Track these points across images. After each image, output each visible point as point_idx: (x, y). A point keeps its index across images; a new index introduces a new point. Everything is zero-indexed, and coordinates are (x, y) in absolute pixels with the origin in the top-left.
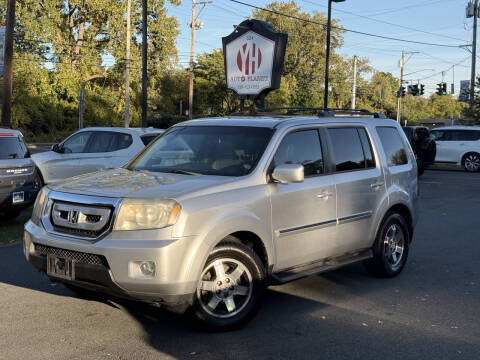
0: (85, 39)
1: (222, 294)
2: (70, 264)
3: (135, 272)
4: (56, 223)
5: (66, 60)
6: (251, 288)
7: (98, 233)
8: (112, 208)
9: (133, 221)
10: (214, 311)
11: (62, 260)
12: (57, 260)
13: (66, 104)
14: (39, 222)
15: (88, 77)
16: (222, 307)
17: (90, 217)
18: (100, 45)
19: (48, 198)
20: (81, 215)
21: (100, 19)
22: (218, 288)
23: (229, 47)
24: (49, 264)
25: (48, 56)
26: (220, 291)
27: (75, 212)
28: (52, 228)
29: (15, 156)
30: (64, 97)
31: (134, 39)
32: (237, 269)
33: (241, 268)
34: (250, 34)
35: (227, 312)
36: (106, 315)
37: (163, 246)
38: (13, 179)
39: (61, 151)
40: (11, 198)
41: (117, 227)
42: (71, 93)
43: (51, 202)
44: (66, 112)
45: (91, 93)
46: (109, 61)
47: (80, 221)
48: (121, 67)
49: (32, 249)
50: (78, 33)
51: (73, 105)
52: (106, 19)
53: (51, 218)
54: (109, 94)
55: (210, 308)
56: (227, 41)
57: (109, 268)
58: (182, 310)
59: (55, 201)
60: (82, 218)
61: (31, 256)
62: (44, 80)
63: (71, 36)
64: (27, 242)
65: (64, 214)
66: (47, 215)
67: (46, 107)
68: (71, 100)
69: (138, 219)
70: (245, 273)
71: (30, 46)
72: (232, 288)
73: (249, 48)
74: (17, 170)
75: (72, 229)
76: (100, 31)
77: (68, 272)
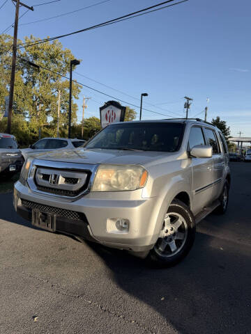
0: (41, 110)
1: (168, 240)
2: (52, 218)
3: (111, 228)
4: (39, 184)
5: (34, 117)
6: (186, 233)
7: (76, 193)
8: (89, 173)
9: (109, 184)
10: (163, 253)
11: (45, 215)
12: (40, 214)
13: (33, 134)
14: (25, 182)
15: (42, 125)
16: (168, 249)
17: (68, 180)
18: (47, 113)
19: (32, 164)
20: (61, 178)
21: (48, 103)
22: (166, 235)
23: (102, 111)
24: (33, 216)
25: (27, 116)
26: (166, 237)
27: (56, 176)
28: (36, 188)
29: (11, 147)
30: (33, 132)
31: (60, 111)
32: (179, 220)
33: (181, 220)
34: (111, 106)
35: (171, 252)
36: (74, 249)
37: (136, 206)
38: (11, 158)
39: (33, 148)
40: (9, 168)
41: (94, 189)
42: (36, 130)
43: (34, 168)
44: (34, 137)
45: (43, 130)
46: (50, 119)
47: (59, 183)
48: (55, 121)
49: (19, 203)
50: (39, 108)
51: (37, 135)
52: (50, 103)
53: (35, 180)
54: (50, 132)
55: (160, 251)
56: (101, 109)
57: (88, 224)
58: (144, 256)
59: (38, 166)
60: (61, 180)
61: (18, 208)
62: (25, 125)
63: (36, 109)
64: (16, 197)
65: (46, 177)
66: (32, 177)
67: (25, 135)
68: (36, 133)
69: (112, 182)
70: (183, 223)
71: (20, 112)
72: (174, 234)
73: (111, 112)
74: (12, 154)
75: (52, 189)
76: (48, 107)
77: (50, 225)
